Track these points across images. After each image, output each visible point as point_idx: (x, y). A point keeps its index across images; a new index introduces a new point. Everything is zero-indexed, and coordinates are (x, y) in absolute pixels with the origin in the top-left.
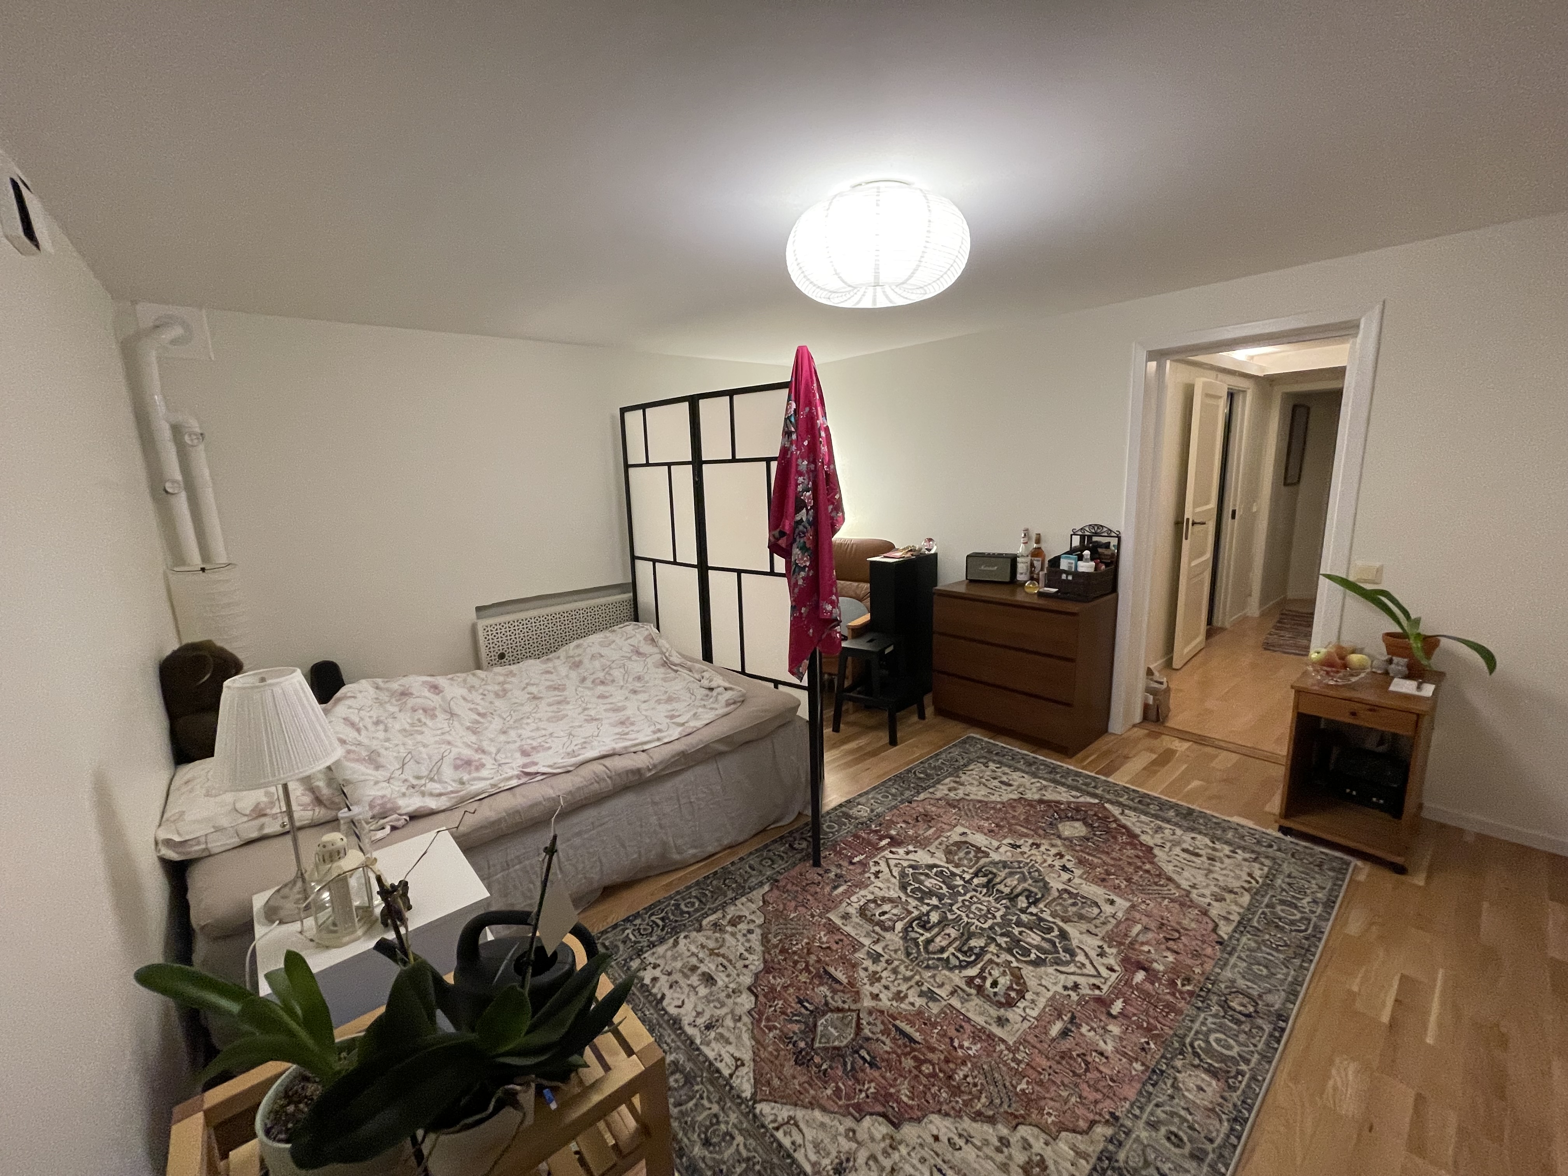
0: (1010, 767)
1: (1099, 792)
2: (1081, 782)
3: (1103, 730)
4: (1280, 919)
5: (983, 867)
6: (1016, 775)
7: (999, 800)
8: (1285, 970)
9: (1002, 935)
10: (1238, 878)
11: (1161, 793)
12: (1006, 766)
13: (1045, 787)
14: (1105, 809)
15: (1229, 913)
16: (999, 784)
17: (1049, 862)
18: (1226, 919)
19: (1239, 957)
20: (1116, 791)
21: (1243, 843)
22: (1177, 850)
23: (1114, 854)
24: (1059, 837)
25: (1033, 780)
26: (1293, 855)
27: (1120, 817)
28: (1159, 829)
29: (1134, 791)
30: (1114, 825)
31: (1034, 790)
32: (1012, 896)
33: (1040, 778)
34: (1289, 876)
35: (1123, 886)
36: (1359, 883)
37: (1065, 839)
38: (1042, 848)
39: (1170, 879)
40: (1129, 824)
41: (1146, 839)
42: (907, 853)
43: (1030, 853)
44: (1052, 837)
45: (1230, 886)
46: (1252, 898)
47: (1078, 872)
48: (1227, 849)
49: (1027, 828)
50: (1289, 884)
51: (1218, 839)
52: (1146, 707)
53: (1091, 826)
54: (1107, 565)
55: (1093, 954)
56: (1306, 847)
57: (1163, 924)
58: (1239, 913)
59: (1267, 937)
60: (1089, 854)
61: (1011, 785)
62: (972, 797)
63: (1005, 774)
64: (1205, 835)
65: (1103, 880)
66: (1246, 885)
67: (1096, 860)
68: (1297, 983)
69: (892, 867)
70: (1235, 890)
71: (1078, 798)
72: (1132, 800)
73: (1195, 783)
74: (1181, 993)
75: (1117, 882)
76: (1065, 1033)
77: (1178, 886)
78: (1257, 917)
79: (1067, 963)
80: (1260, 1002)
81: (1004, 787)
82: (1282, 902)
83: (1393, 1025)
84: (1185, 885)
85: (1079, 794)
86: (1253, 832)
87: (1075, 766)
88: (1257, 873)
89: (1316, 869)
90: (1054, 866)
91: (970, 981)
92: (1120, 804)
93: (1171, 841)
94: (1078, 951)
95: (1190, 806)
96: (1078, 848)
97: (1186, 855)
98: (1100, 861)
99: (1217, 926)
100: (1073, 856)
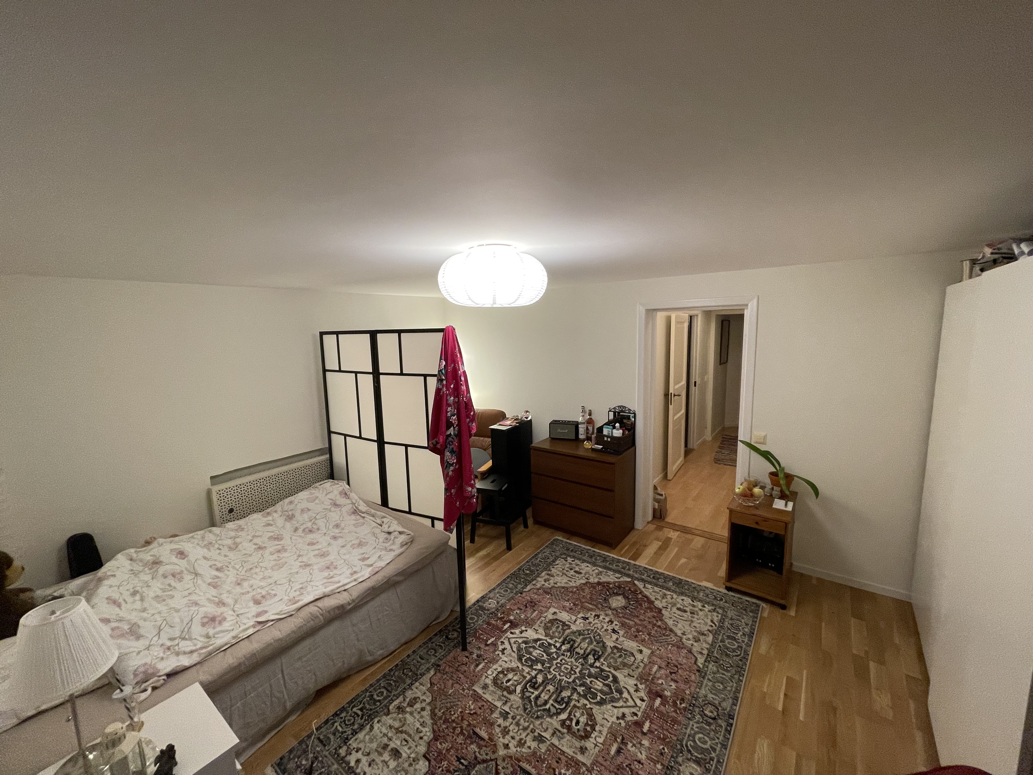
0: (579, 559)
1: (631, 573)
2: (621, 566)
3: (632, 528)
4: (727, 649)
5: (567, 636)
6: (584, 565)
7: (574, 585)
8: (731, 683)
9: (581, 685)
10: (706, 624)
11: (664, 570)
12: (578, 559)
13: (601, 572)
14: (634, 584)
15: (702, 649)
16: (574, 573)
17: (605, 628)
18: (701, 653)
19: (709, 679)
20: (640, 571)
21: (708, 600)
22: (674, 609)
23: (642, 617)
24: (610, 608)
25: (594, 568)
26: (732, 605)
27: (643, 590)
28: (664, 596)
29: (650, 569)
30: (640, 596)
31: (594, 575)
32: (585, 656)
33: (597, 566)
34: (731, 619)
35: (647, 639)
36: (764, 618)
37: (613, 610)
38: (601, 618)
39: (671, 630)
40: (648, 594)
41: (658, 604)
42: (521, 632)
43: (593, 622)
44: (606, 609)
45: (703, 630)
46: (714, 637)
47: (621, 633)
48: (699, 605)
49: (591, 604)
50: (731, 624)
51: (695, 598)
52: (654, 510)
53: (628, 598)
54: (629, 430)
55: (632, 690)
56: (739, 598)
57: (668, 663)
58: (707, 649)
59: (721, 662)
60: (627, 619)
61: (581, 573)
62: (559, 584)
63: (577, 565)
64: (689, 596)
65: (636, 636)
66: (710, 628)
67: (631, 623)
68: (737, 691)
69: (513, 645)
70: (705, 632)
71: (619, 578)
72: (649, 576)
73: (683, 560)
74: (680, 709)
75: (643, 636)
76: (619, 751)
77: (676, 635)
78: (716, 650)
79: (618, 700)
80: (720, 708)
81: (577, 575)
82: (729, 637)
83: (784, 711)
84: (679, 633)
85: (620, 576)
86: (712, 591)
87: (617, 556)
88: (716, 619)
89: (744, 612)
90: (608, 630)
91: (563, 723)
92: (642, 580)
93: (671, 603)
94: (624, 690)
95: (680, 577)
96: (621, 615)
97: (679, 613)
98: (633, 623)
99: (696, 659)
100: (618, 622)
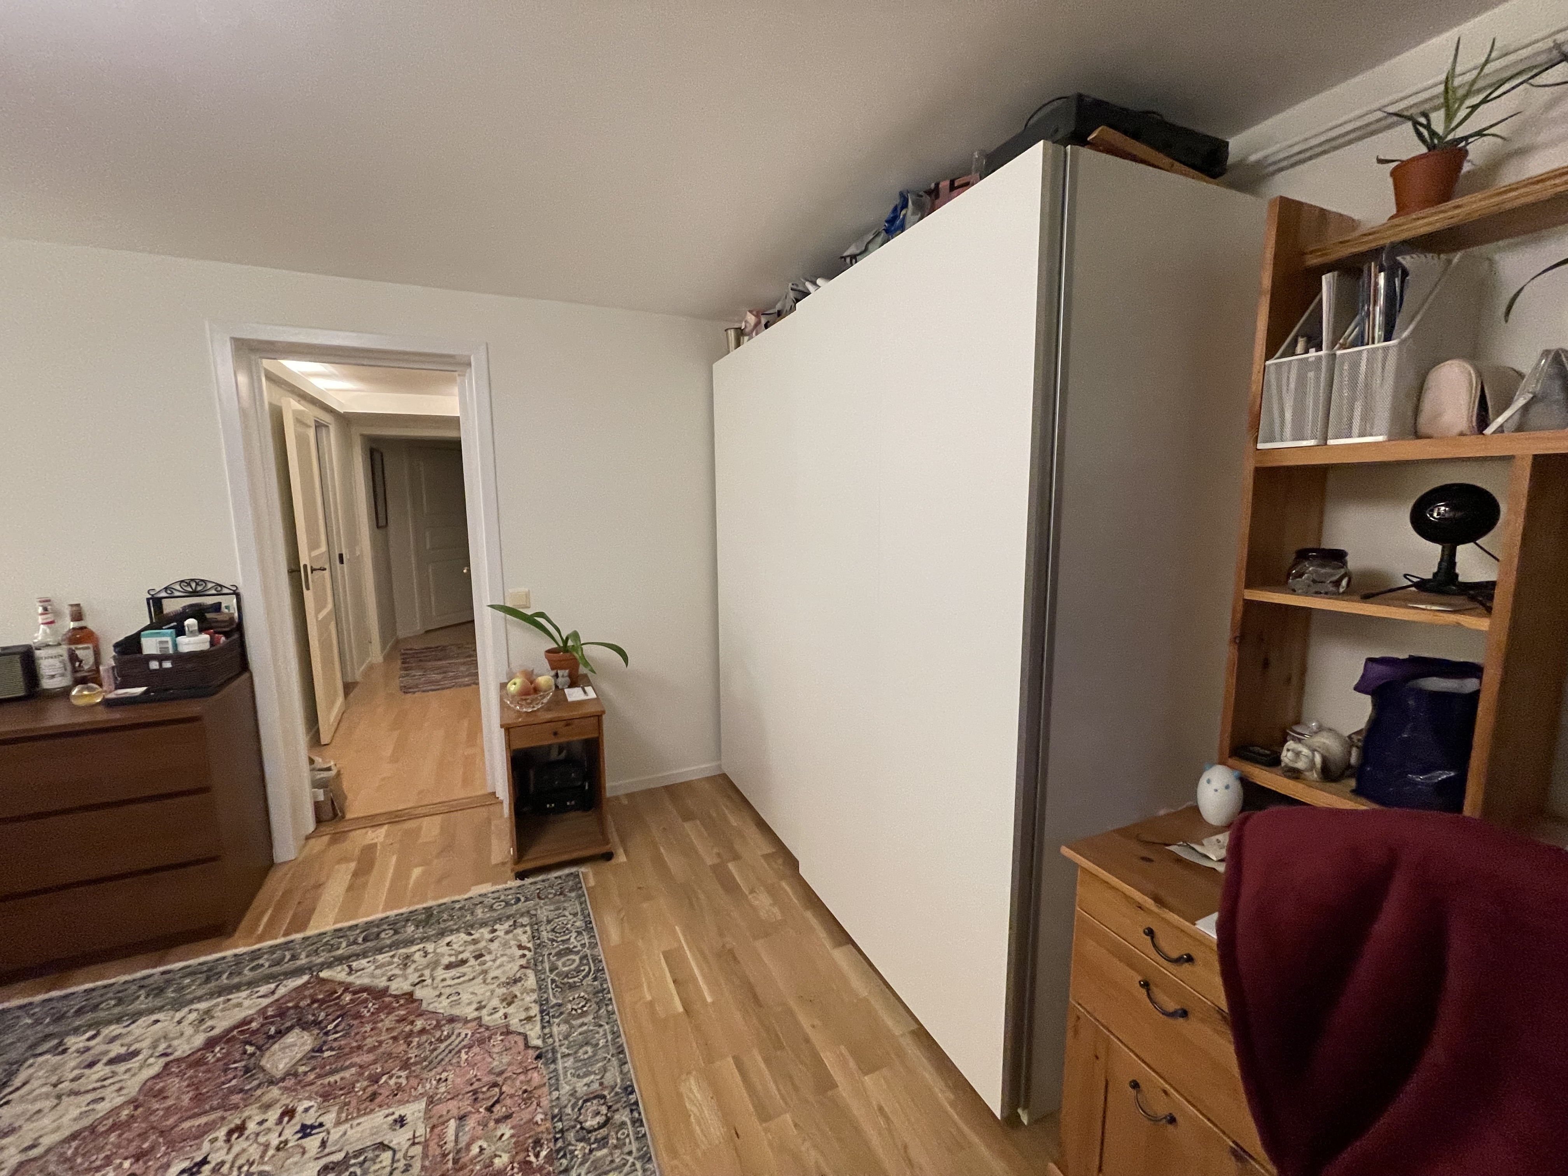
2: (267, 965)
4: (567, 976)
6: (138, 1027)
7: (119, 1100)
10: (512, 959)
12: (109, 1023)
13: (208, 1012)
14: (324, 981)
15: (527, 1009)
16: (106, 1070)
17: (275, 1142)
19: (564, 1056)
21: (495, 914)
23: (370, 1042)
24: (272, 1082)
25: (179, 1015)
26: (539, 898)
27: (350, 979)
28: (407, 960)
29: (351, 928)
30: (348, 997)
31: (189, 1031)
33: (191, 1002)
34: (549, 922)
35: (404, 1081)
37: (283, 1079)
38: (252, 1126)
39: (452, 1020)
40: (366, 981)
41: (399, 986)
43: (230, 1157)
44: (259, 1092)
45: (511, 974)
46: (536, 972)
47: (329, 1119)
48: (485, 932)
50: (553, 930)
51: (472, 926)
52: (317, 806)
53: (316, 1023)
56: (543, 881)
58: (535, 1002)
59: (569, 1006)
60: (332, 1072)
61: (136, 1053)
63: (111, 1040)
65: (373, 1096)
66: (523, 962)
67: (347, 1074)
68: (616, 1035)
70: (518, 975)
71: (273, 993)
72: (355, 943)
73: (417, 872)
75: (392, 1082)
77: (466, 1021)
78: (550, 990)
80: (606, 1093)
81: (121, 1068)
82: (559, 955)
83: (686, 1011)
84: (470, 1012)
85: (273, 986)
86: (496, 895)
87: (246, 945)
88: (524, 939)
89: (562, 898)
90: (286, 1142)
92: (340, 960)
93: (427, 967)
95: (425, 905)
96: (311, 1076)
97: (453, 972)
98: (353, 1070)
99: (525, 1037)
100: (310, 1098)
